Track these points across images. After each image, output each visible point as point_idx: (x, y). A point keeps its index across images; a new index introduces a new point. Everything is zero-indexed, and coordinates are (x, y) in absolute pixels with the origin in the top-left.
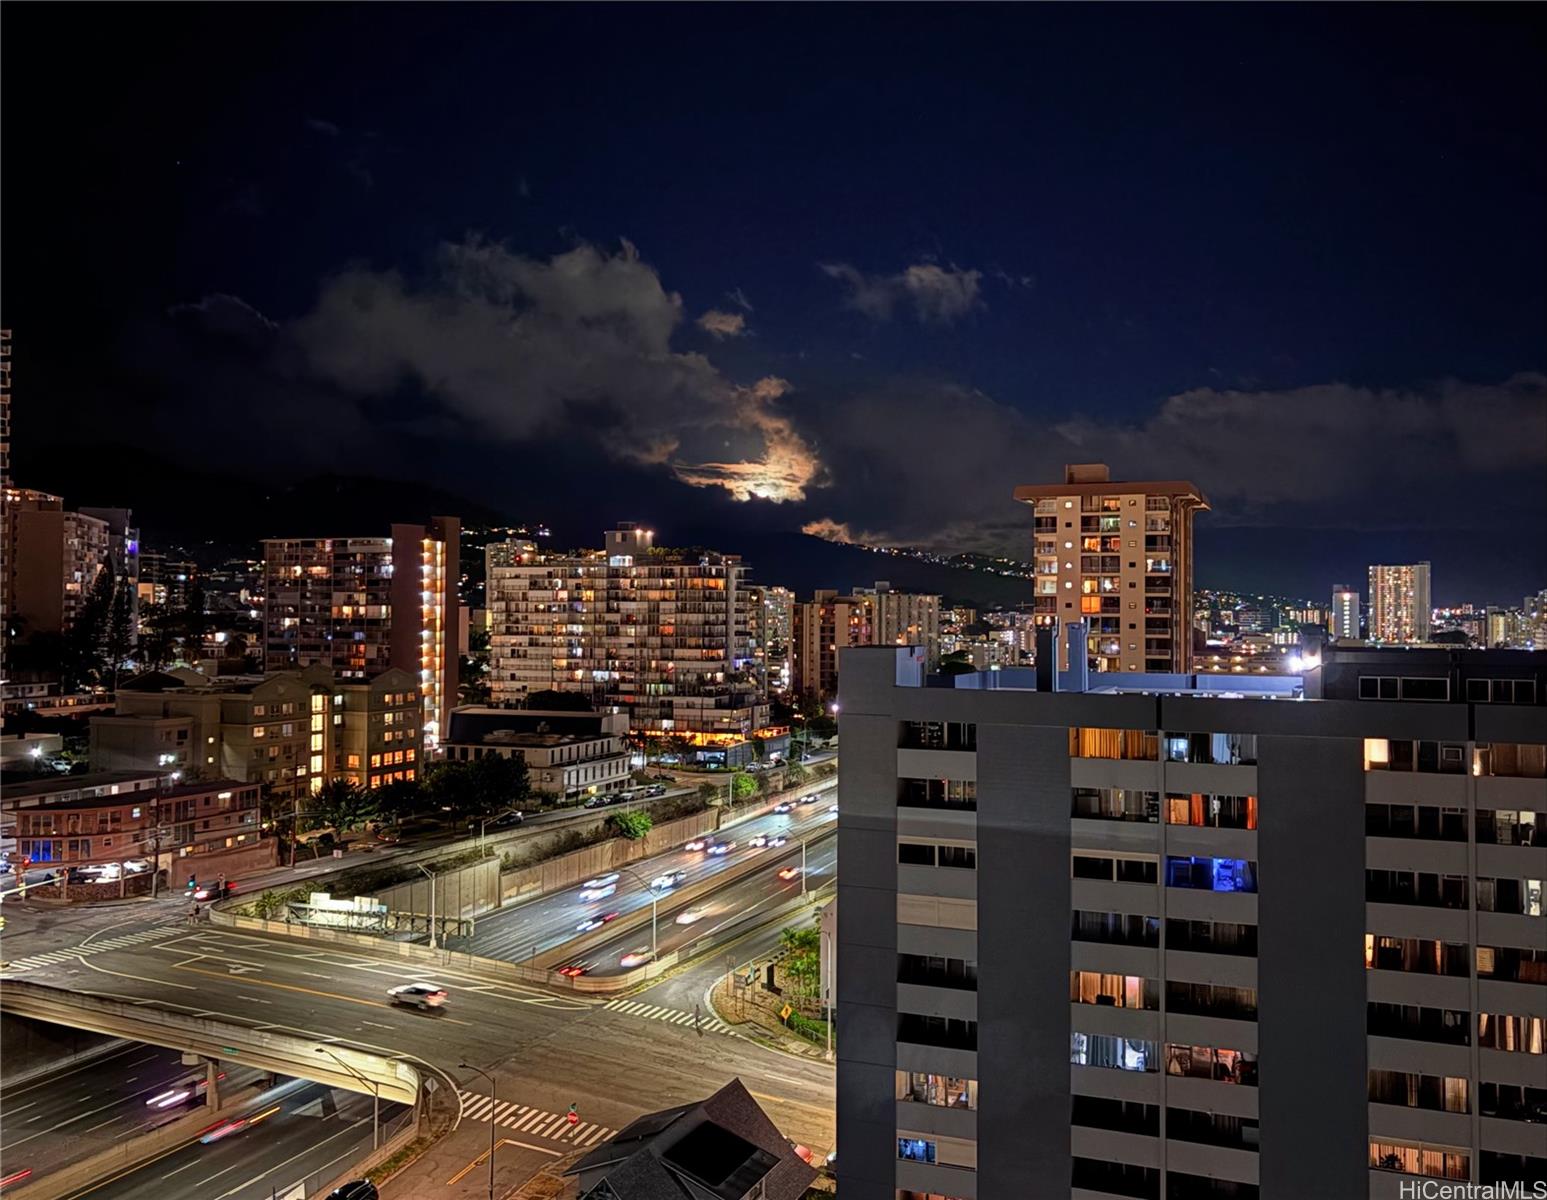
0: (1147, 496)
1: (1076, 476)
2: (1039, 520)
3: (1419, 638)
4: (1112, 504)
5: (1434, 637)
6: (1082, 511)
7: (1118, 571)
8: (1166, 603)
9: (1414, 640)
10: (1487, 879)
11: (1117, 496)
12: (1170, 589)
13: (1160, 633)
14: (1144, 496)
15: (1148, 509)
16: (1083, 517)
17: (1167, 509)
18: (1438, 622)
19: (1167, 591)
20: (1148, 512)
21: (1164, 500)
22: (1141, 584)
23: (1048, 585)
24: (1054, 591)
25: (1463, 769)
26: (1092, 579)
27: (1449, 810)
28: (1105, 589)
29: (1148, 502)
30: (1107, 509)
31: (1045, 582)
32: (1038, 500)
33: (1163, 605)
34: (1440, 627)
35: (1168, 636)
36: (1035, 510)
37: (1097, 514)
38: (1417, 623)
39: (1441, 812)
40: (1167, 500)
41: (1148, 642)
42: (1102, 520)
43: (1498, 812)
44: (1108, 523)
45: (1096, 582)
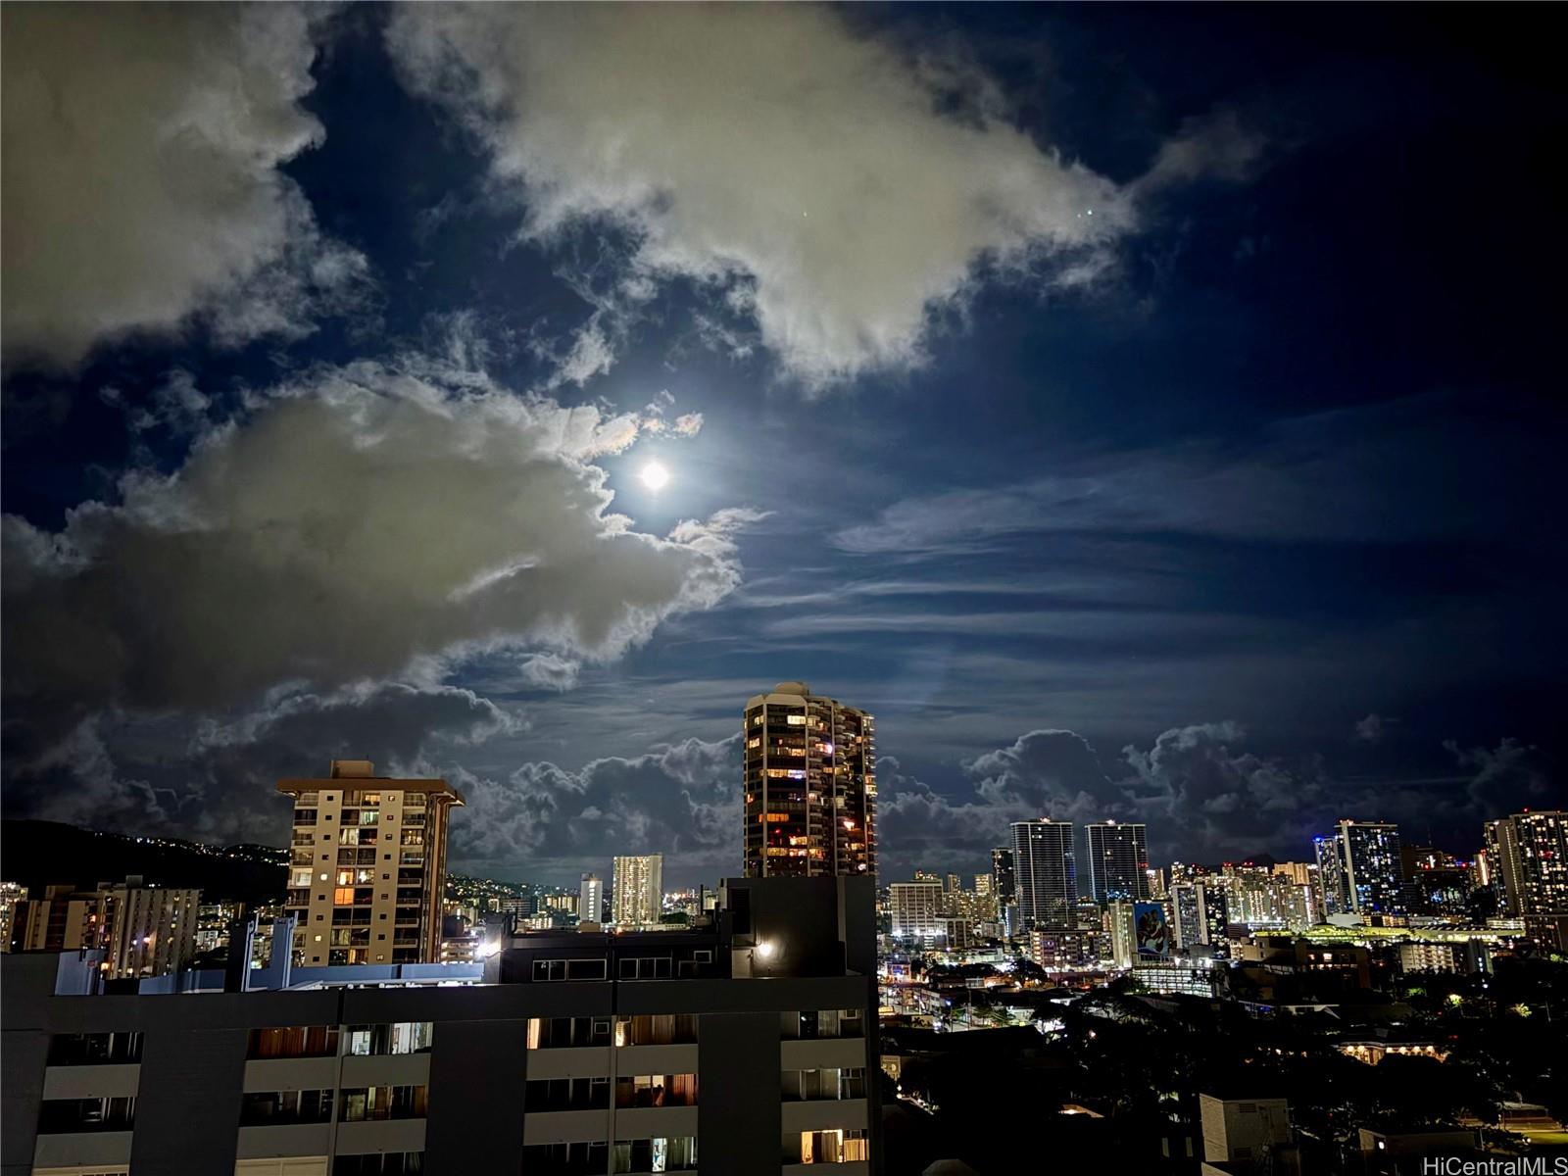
0: (406, 792)
1: (341, 771)
2: (299, 812)
3: (652, 920)
4: (373, 799)
5: (665, 919)
6: (343, 804)
7: (374, 863)
8: (417, 894)
9: (647, 922)
10: (625, 1142)
11: (376, 792)
12: (421, 880)
13: (409, 923)
14: (402, 792)
15: (405, 804)
16: (343, 811)
17: (423, 805)
18: (668, 906)
19: (417, 882)
20: (405, 807)
21: (421, 796)
22: (395, 876)
23: (303, 878)
24: (309, 884)
25: (607, 1040)
26: (348, 870)
27: (599, 1080)
28: (360, 880)
29: (405, 798)
30: (368, 803)
31: (299, 874)
32: (300, 793)
33: (413, 896)
34: (669, 910)
35: (416, 926)
36: (297, 802)
37: (357, 808)
38: (650, 907)
39: (591, 1083)
40: (424, 797)
41: (398, 932)
42: (361, 814)
43: (636, 1078)
44: (368, 817)
45: (352, 874)
